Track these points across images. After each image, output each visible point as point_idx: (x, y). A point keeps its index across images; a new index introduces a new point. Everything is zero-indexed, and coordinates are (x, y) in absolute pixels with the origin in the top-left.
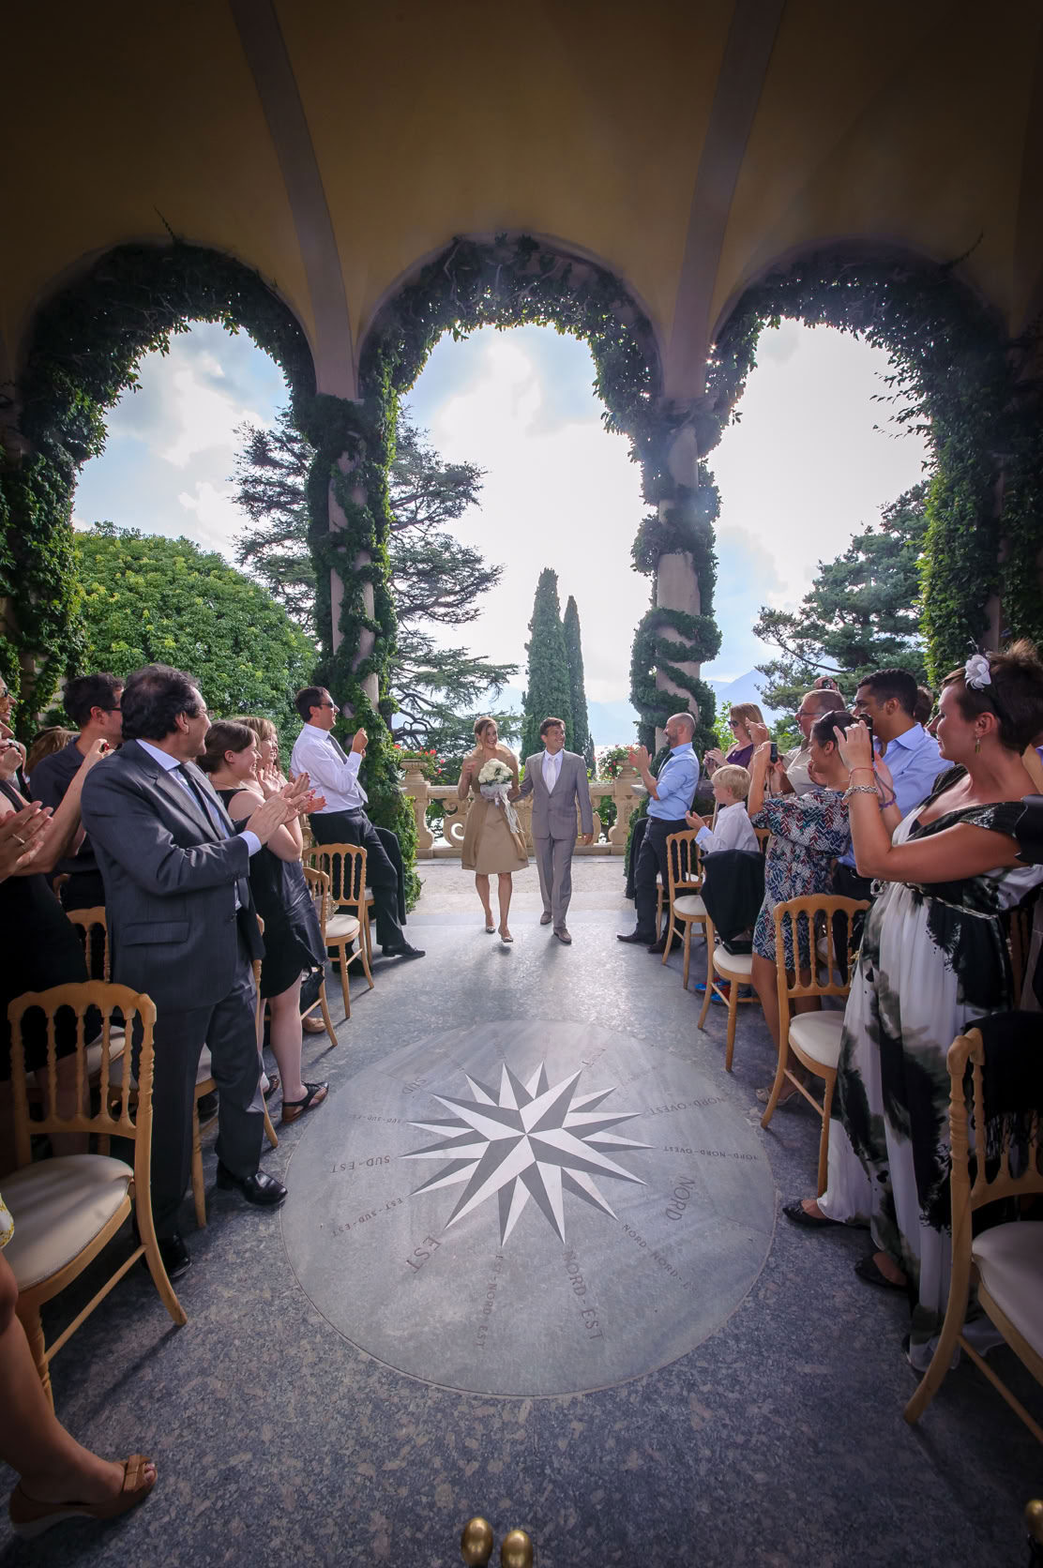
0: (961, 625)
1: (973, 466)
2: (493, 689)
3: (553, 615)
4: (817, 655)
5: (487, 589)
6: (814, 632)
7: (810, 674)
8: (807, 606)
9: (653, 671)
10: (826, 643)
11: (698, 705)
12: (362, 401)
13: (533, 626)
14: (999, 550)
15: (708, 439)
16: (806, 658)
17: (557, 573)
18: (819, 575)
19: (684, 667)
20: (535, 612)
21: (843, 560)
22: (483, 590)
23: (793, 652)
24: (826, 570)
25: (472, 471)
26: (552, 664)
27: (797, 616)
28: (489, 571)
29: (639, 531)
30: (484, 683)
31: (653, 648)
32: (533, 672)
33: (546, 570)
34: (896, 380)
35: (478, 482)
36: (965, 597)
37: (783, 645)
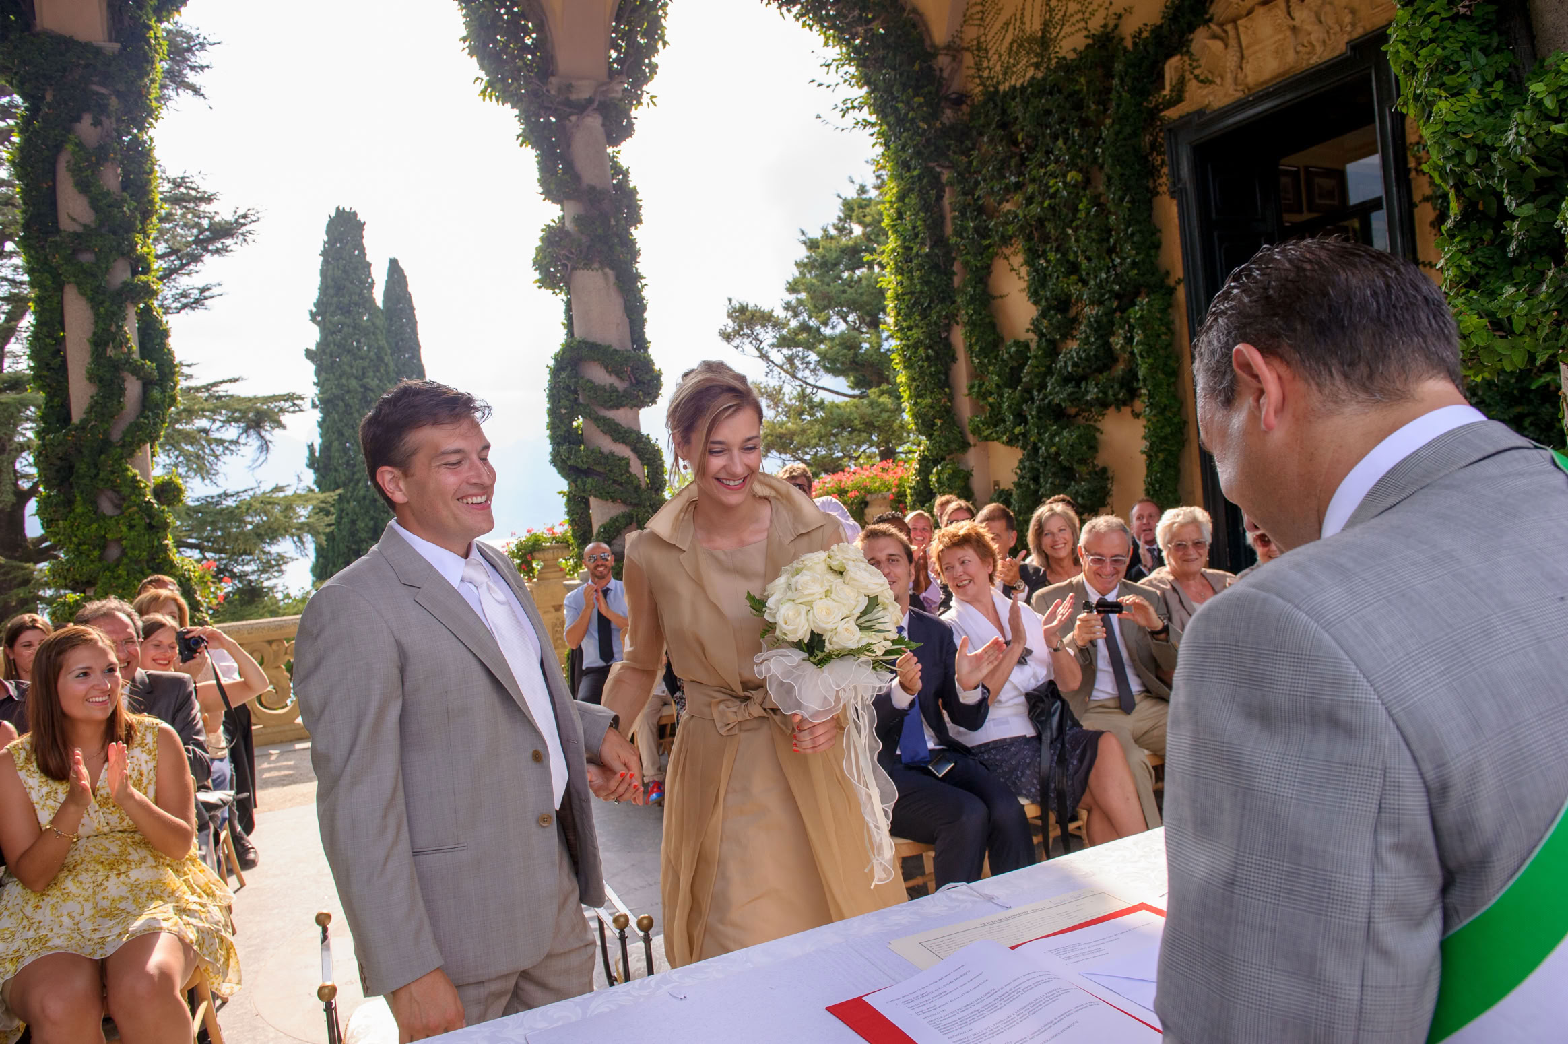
0: (928, 358)
1: (920, 177)
2: (253, 442)
3: (361, 294)
4: (814, 371)
5: (226, 249)
6: (806, 337)
7: (811, 401)
8: (792, 298)
9: (578, 422)
10: (823, 356)
11: (643, 465)
12: (116, 46)
13: (322, 313)
14: (954, 273)
15: (619, 129)
16: (799, 375)
17: (361, 217)
18: (802, 253)
19: (620, 416)
20: (324, 289)
21: (833, 232)
22: (217, 251)
23: (781, 367)
24: (812, 245)
25: (189, 37)
26: (365, 387)
27: (780, 313)
28: (230, 217)
29: (542, 239)
30: (232, 432)
31: (575, 392)
32: (327, 404)
33: (340, 213)
34: (833, 68)
35: (200, 58)
36: (928, 325)
37: (764, 356)
